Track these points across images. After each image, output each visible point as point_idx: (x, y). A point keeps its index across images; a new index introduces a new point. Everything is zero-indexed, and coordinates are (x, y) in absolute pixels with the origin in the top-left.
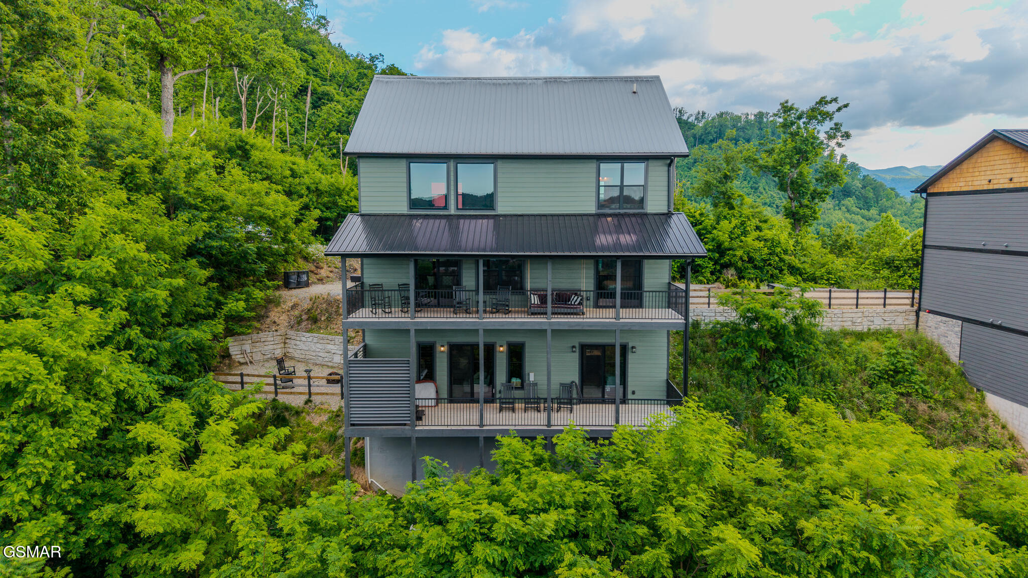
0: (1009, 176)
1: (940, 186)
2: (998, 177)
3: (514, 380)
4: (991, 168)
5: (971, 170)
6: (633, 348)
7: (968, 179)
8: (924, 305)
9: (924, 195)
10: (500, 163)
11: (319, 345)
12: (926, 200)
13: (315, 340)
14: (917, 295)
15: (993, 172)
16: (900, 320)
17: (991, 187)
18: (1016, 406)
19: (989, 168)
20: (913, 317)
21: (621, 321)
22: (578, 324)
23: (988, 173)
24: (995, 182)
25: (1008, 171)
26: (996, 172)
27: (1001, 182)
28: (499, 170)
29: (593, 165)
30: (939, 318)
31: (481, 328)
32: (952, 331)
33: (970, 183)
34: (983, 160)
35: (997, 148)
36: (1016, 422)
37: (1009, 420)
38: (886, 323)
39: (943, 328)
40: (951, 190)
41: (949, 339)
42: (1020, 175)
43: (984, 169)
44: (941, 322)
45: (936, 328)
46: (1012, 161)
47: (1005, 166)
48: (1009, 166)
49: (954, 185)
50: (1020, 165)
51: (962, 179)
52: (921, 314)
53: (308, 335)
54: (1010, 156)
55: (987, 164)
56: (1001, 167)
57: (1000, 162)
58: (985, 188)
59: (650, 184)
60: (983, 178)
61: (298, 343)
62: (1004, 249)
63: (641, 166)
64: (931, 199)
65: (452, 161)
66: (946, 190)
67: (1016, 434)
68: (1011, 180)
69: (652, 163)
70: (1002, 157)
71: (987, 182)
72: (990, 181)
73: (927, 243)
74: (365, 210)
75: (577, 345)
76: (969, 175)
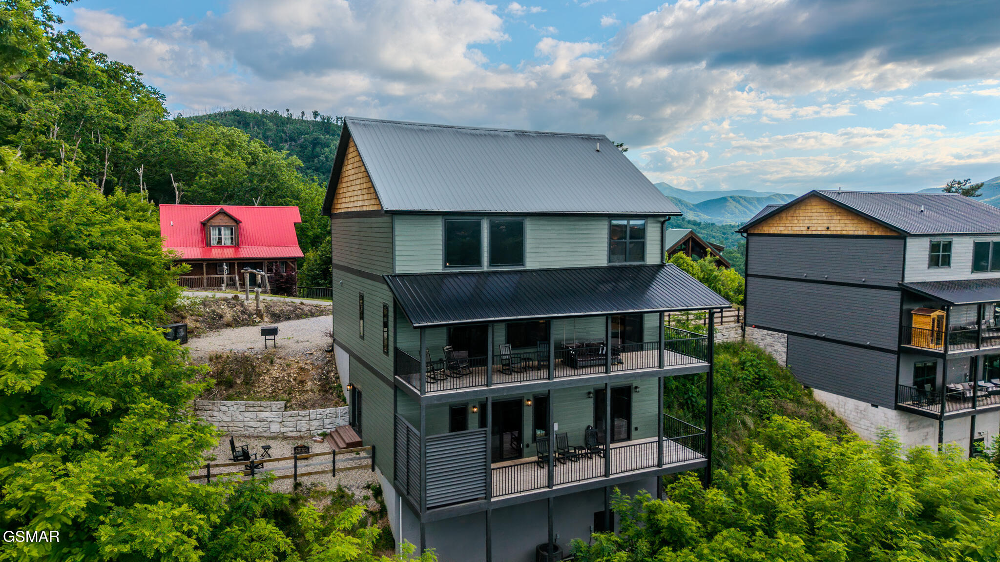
0: (808, 225)
1: (760, 228)
2: (816, 225)
3: (538, 432)
4: (810, 218)
5: (790, 218)
6: (636, 387)
7: (787, 225)
8: (749, 321)
9: (745, 235)
10: (528, 220)
11: (247, 414)
12: (747, 238)
13: (242, 408)
14: (742, 313)
15: (811, 221)
16: (732, 335)
17: (809, 232)
18: (841, 398)
19: (807, 218)
20: (740, 331)
21: (665, 368)
23: (806, 221)
24: (814, 229)
25: (825, 221)
26: (814, 222)
27: (820, 230)
28: (528, 227)
29: (605, 222)
30: (765, 332)
32: (778, 342)
33: (790, 228)
34: (801, 211)
35: (814, 204)
36: (842, 410)
37: (836, 409)
38: (725, 337)
39: (769, 340)
40: (771, 232)
41: (776, 348)
42: (836, 225)
43: (802, 218)
44: (767, 334)
45: (762, 340)
46: (828, 214)
47: (822, 218)
48: (825, 218)
49: (774, 228)
50: (835, 218)
51: (781, 225)
52: (747, 328)
53: (229, 403)
54: (826, 211)
55: (805, 215)
56: (818, 218)
57: (817, 214)
58: (804, 233)
59: (648, 239)
60: (801, 225)
61: (215, 413)
62: (824, 279)
64: (750, 238)
65: (485, 218)
66: (766, 232)
67: (844, 418)
68: (828, 228)
69: (650, 221)
70: (818, 211)
71: (806, 228)
72: (808, 228)
73: (749, 272)
74: (400, 270)
76: (788, 222)
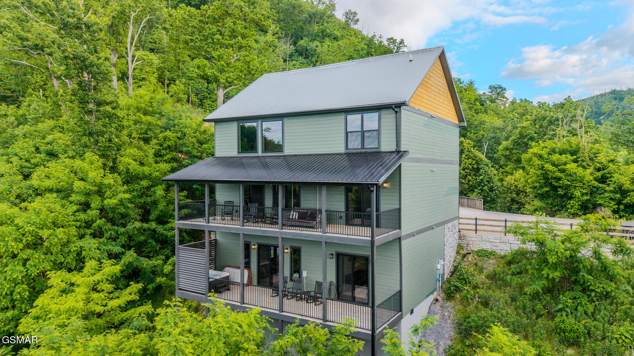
3: (294, 275)
10: (286, 120)
21: (327, 234)
22: (298, 234)
28: (285, 125)
29: (341, 117)
31: (241, 232)
59: (382, 128)
63: (375, 115)
65: (260, 120)
69: (384, 112)
74: (217, 154)
75: (334, 253)
